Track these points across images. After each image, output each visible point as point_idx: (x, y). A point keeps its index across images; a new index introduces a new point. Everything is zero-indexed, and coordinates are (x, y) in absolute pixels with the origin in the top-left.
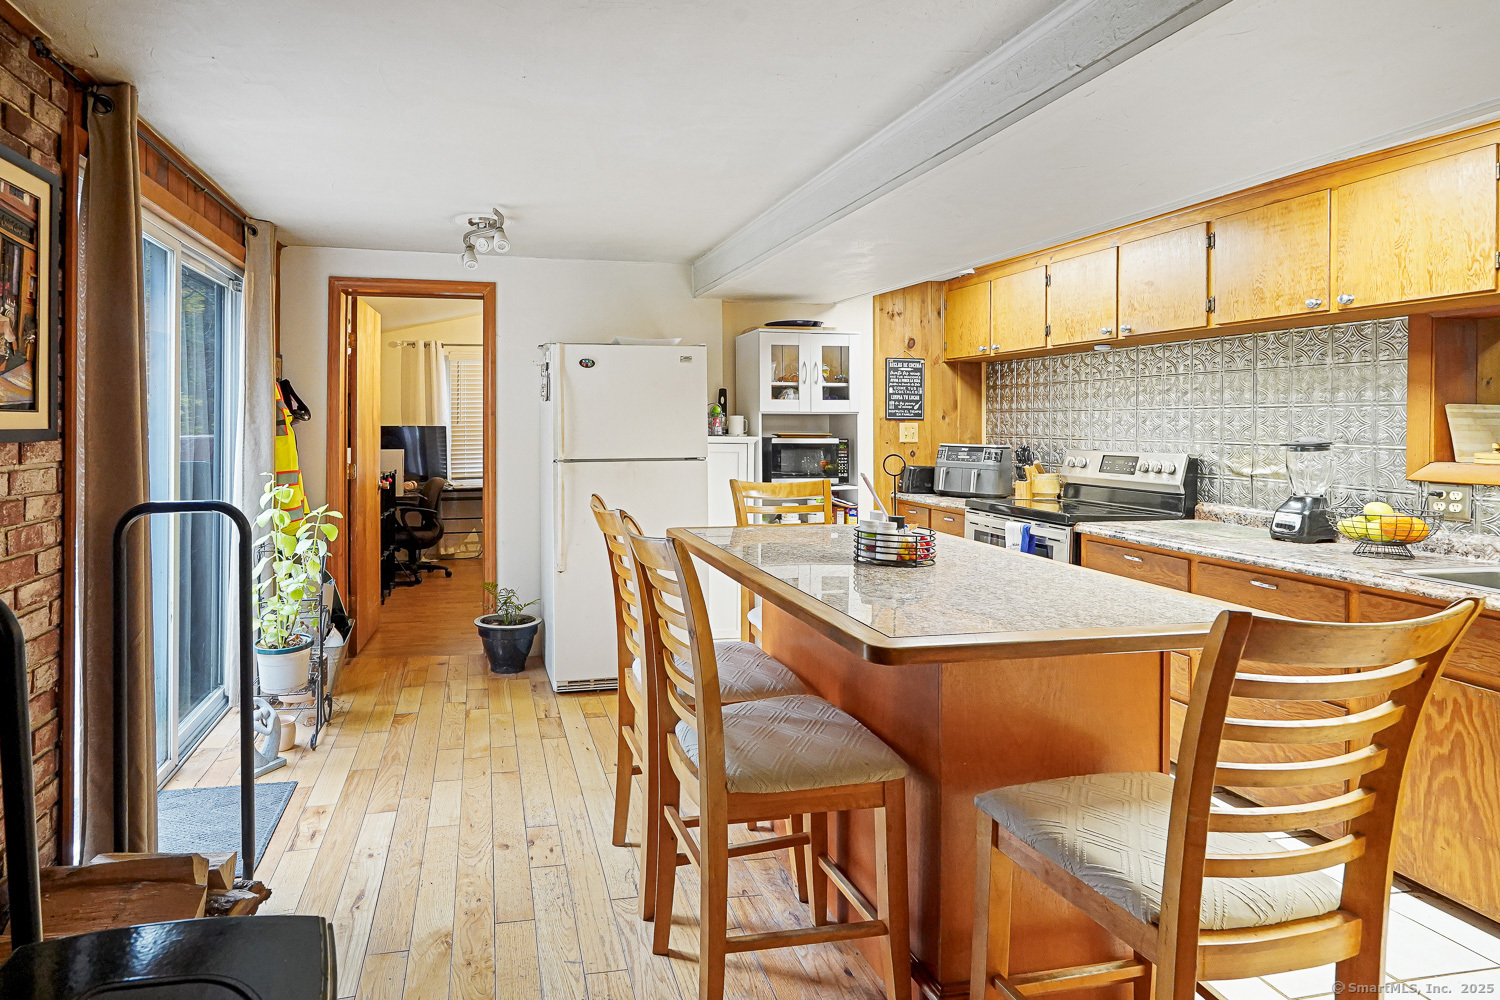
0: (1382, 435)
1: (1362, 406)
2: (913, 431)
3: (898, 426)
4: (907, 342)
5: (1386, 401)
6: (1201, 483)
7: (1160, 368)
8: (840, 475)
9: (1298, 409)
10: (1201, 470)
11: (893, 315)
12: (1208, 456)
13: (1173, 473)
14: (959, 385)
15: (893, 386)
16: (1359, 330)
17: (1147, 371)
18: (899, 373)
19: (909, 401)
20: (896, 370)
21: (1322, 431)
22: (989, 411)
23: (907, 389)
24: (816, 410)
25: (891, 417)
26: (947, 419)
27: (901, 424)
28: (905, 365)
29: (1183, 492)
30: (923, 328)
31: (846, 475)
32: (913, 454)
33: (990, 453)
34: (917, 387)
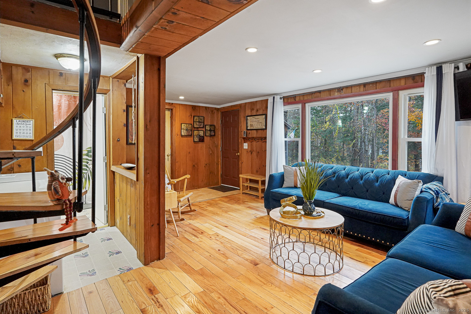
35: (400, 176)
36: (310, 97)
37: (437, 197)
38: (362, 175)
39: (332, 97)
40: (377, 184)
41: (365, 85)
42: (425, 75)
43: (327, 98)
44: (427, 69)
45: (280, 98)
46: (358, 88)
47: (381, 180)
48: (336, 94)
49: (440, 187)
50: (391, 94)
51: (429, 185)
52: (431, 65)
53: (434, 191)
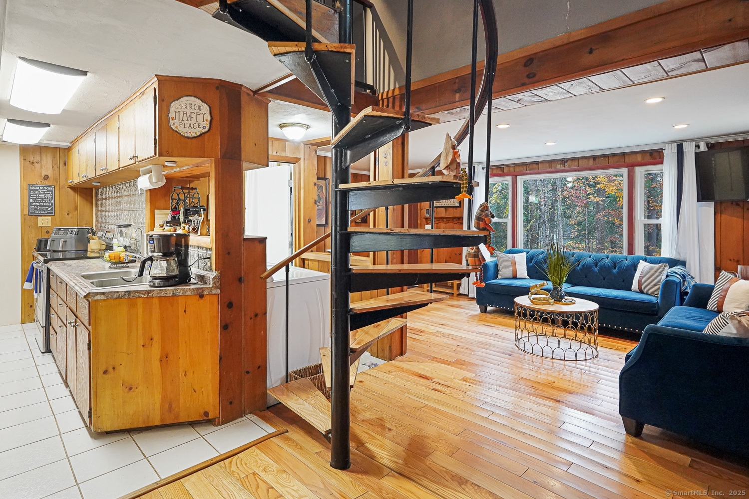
2: (48, 221)
4: (43, 177)
11: (33, 163)
14: (79, 199)
15: (33, 199)
18: (37, 192)
19: (44, 206)
20: (35, 190)
22: (96, 211)
23: (43, 200)
25: (32, 214)
26: (71, 215)
27: (39, 218)
28: (41, 188)
32: (48, 232)
33: (72, 231)
34: (50, 199)
35: (641, 261)
36: (523, 169)
37: (684, 281)
38: (596, 261)
39: (553, 169)
40: (615, 271)
41: (595, 158)
42: (665, 153)
43: (547, 170)
44: (667, 145)
45: (483, 168)
46: (586, 160)
47: (619, 267)
48: (559, 167)
49: (685, 271)
50: (626, 170)
51: (673, 269)
52: (671, 142)
53: (680, 275)
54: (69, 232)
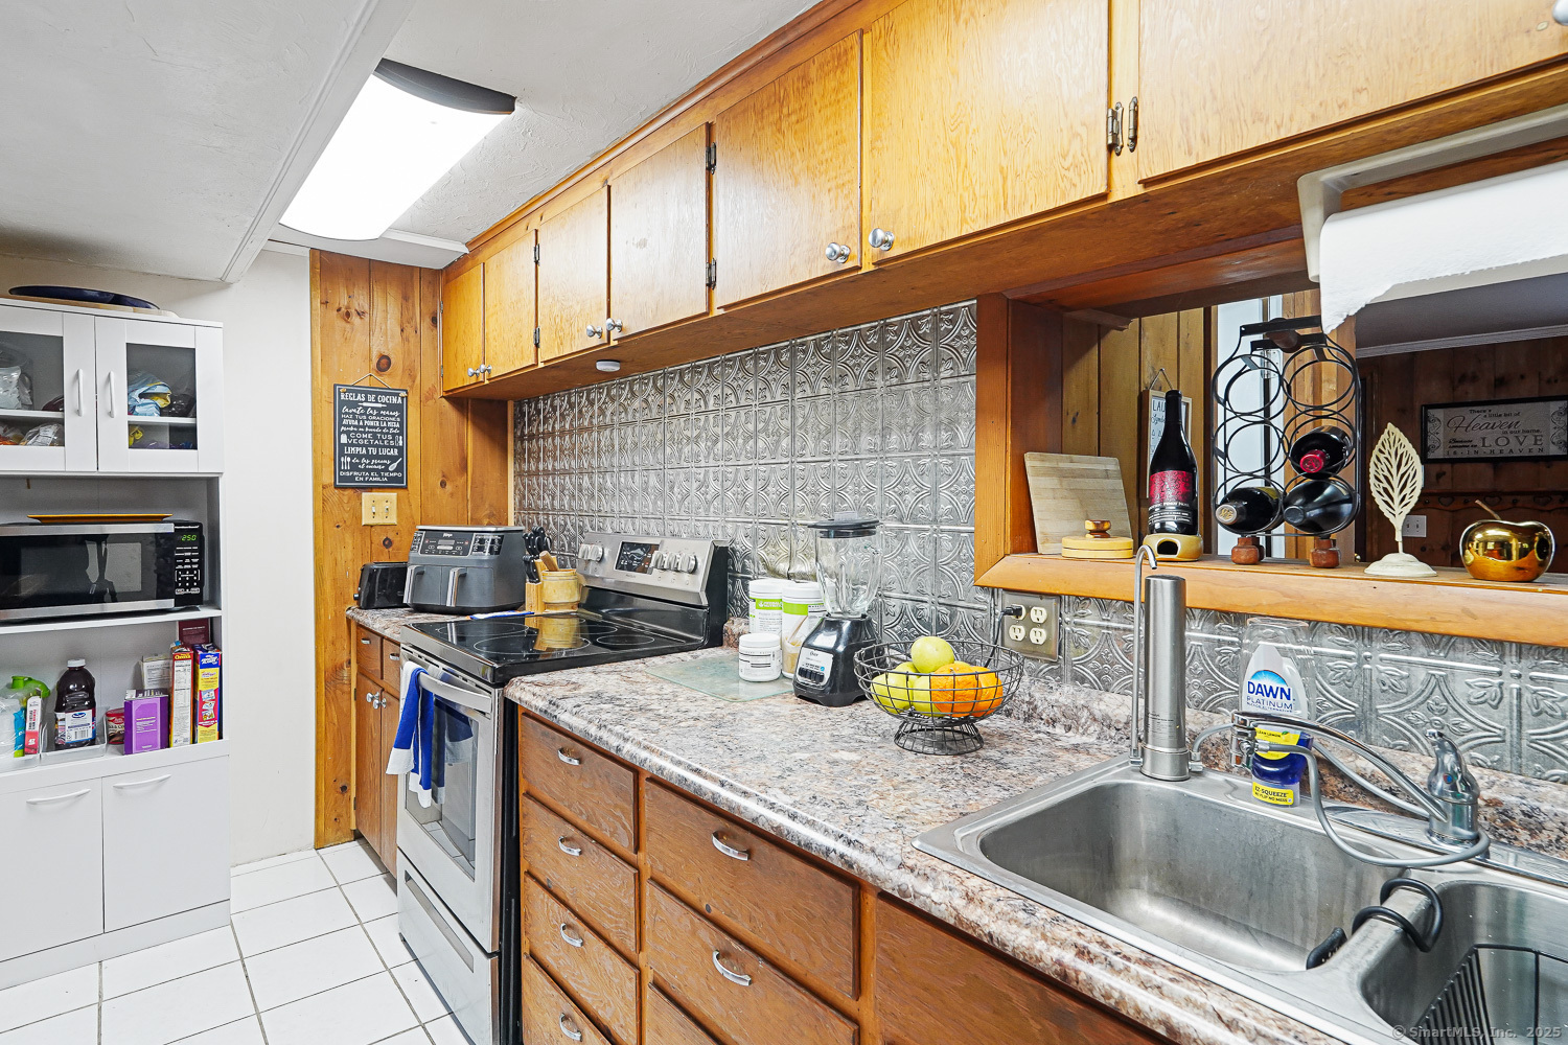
0: (944, 507)
1: (919, 457)
2: (387, 505)
3: (360, 498)
4: (375, 361)
5: (949, 447)
6: (733, 585)
7: (688, 402)
8: (180, 592)
9: (843, 465)
10: (733, 565)
11: (348, 314)
12: (742, 543)
13: (694, 571)
14: (470, 435)
15: (348, 433)
16: (915, 325)
17: (674, 408)
18: (359, 410)
19: (377, 457)
20: (355, 405)
21: (871, 501)
22: (519, 474)
23: (375, 437)
24: (109, 468)
25: (344, 484)
26: (449, 487)
27: (365, 495)
28: (371, 398)
29: (705, 602)
30: (406, 340)
31: (195, 591)
32: (388, 543)
33: (482, 541)
34: (394, 435)
54: (473, 544)
